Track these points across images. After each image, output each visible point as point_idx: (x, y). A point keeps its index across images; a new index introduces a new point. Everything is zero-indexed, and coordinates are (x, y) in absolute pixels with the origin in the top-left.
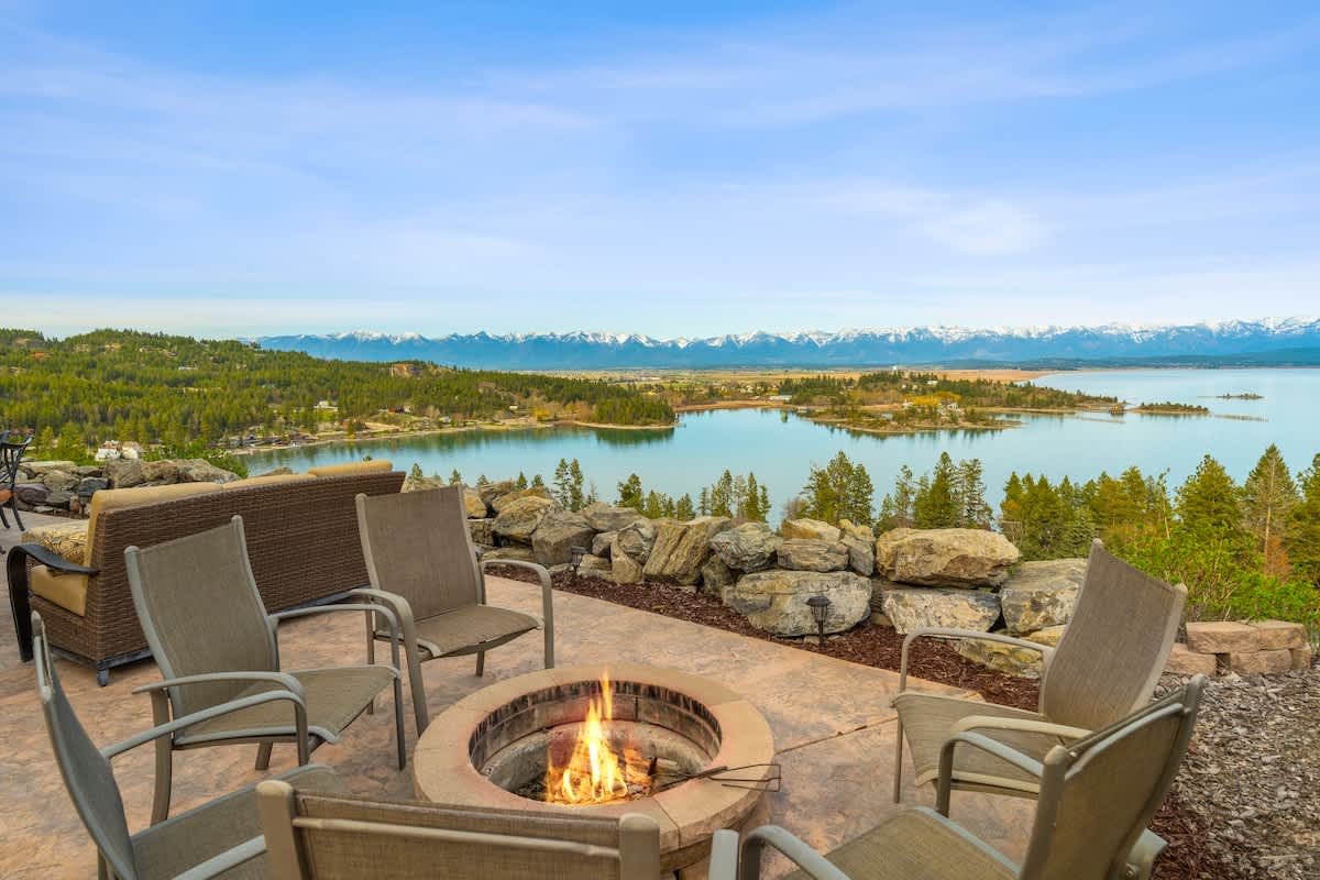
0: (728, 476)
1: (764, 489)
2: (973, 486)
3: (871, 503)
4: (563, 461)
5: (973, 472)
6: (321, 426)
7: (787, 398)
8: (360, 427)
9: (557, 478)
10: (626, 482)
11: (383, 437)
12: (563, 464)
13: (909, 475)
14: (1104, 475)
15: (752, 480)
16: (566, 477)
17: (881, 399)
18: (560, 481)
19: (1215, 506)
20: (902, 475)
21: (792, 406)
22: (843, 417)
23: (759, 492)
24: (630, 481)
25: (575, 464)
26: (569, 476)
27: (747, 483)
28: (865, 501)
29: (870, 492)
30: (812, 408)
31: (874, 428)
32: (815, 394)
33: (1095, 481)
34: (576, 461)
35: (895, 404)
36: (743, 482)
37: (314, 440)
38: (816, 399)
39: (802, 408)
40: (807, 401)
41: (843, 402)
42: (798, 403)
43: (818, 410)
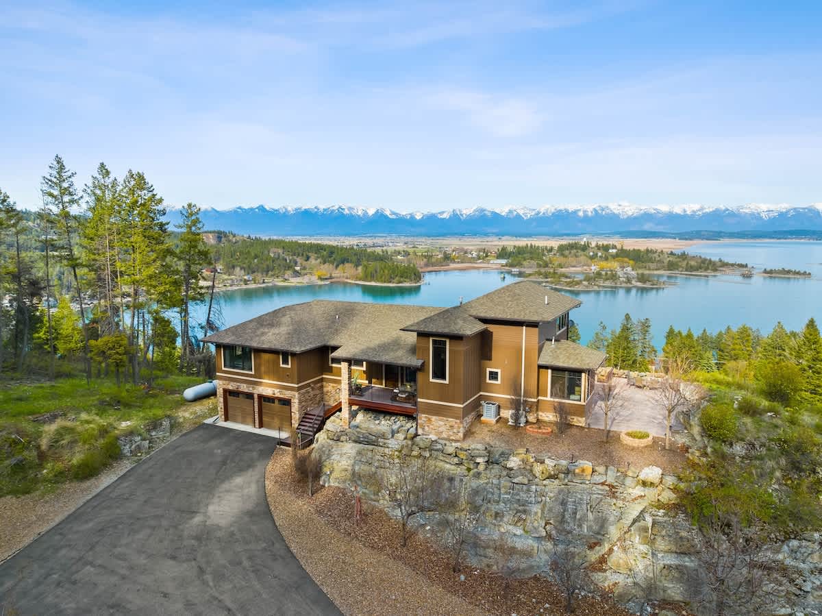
2: (645, 335)
5: (645, 326)
7: (504, 262)
13: (604, 328)
17: (574, 264)
20: (599, 327)
21: (507, 268)
22: (547, 278)
30: (522, 270)
31: (570, 287)
32: (525, 260)
33: (723, 332)
35: (585, 268)
38: (524, 263)
39: (515, 270)
40: (519, 264)
41: (546, 266)
42: (512, 265)
43: (528, 271)
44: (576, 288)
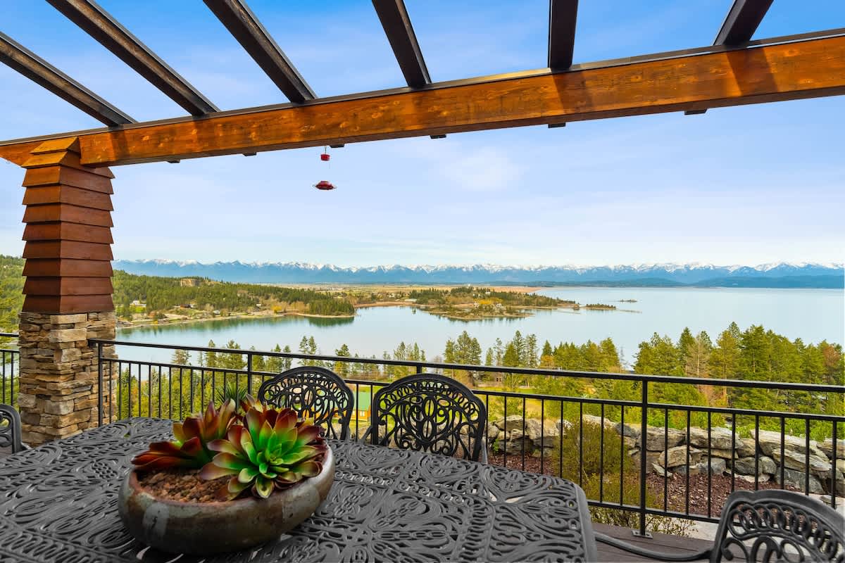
0: (403, 345)
1: (423, 352)
2: (532, 348)
3: (480, 359)
4: (304, 337)
5: (532, 341)
6: (135, 316)
7: (415, 300)
8: (162, 316)
9: (301, 347)
10: (339, 349)
11: (176, 323)
12: (305, 340)
13: (500, 343)
14: (589, 341)
15: (416, 347)
16: (306, 347)
17: (463, 302)
18: (302, 350)
19: (669, 358)
20: (497, 343)
21: (417, 305)
22: (445, 311)
23: (420, 354)
24: (342, 348)
25: (312, 340)
26: (308, 346)
27: (413, 348)
28: (477, 358)
29: (480, 353)
30: (427, 305)
32: (429, 299)
34: (312, 337)
35: (470, 304)
36: (411, 348)
37: (130, 325)
38: (429, 301)
39: (423, 306)
40: (425, 302)
41: (444, 303)
42: (420, 303)
43: (432, 307)
44: (466, 318)
